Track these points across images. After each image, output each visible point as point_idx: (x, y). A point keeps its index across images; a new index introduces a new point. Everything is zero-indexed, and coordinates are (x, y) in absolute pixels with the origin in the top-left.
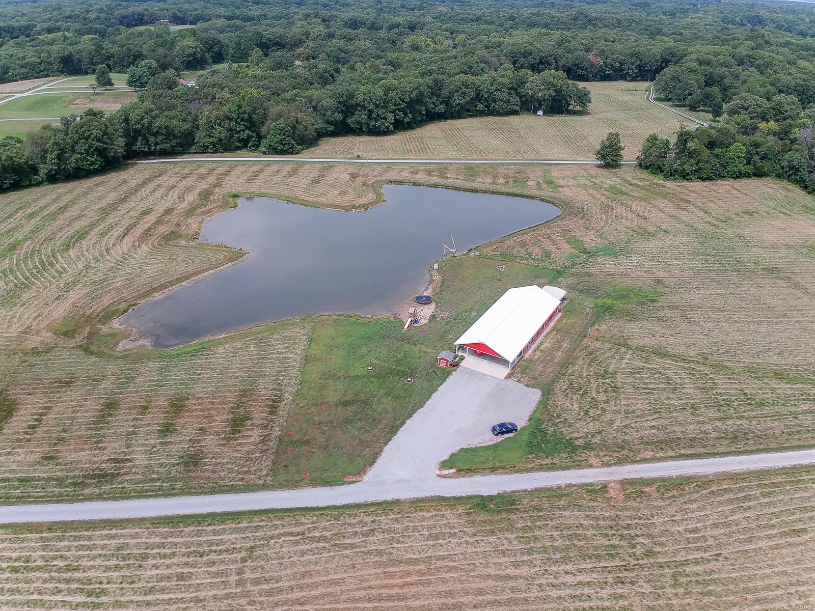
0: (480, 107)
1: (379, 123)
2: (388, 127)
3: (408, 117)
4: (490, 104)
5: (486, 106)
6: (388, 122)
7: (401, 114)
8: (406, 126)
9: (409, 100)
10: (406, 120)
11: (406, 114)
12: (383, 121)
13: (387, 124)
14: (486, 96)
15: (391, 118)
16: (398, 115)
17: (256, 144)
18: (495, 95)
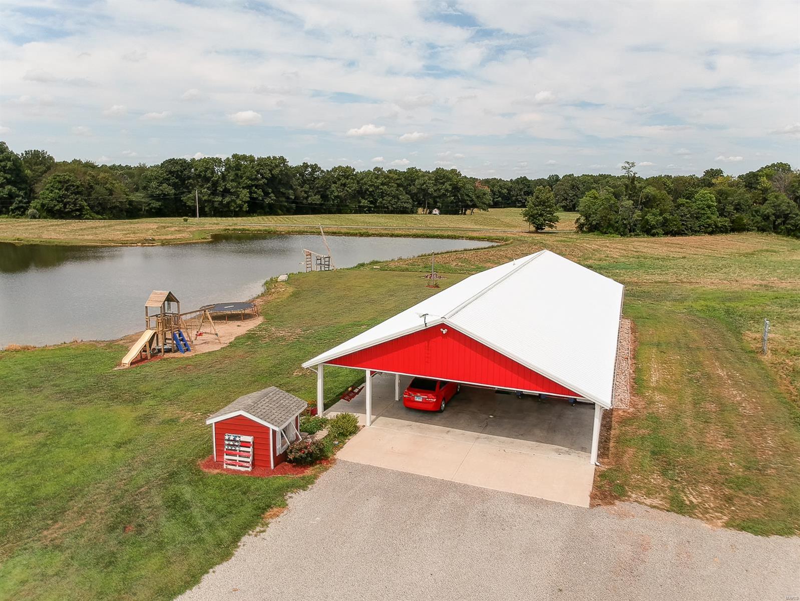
0: (364, 202)
1: (227, 199)
2: (241, 207)
3: (270, 197)
4: (376, 200)
5: (371, 202)
6: (240, 200)
7: (260, 192)
8: (267, 210)
9: (270, 175)
10: (267, 201)
11: (266, 194)
12: (234, 198)
13: (239, 202)
14: (371, 190)
15: (245, 194)
16: (255, 193)
17: (22, 207)
18: (381, 189)
